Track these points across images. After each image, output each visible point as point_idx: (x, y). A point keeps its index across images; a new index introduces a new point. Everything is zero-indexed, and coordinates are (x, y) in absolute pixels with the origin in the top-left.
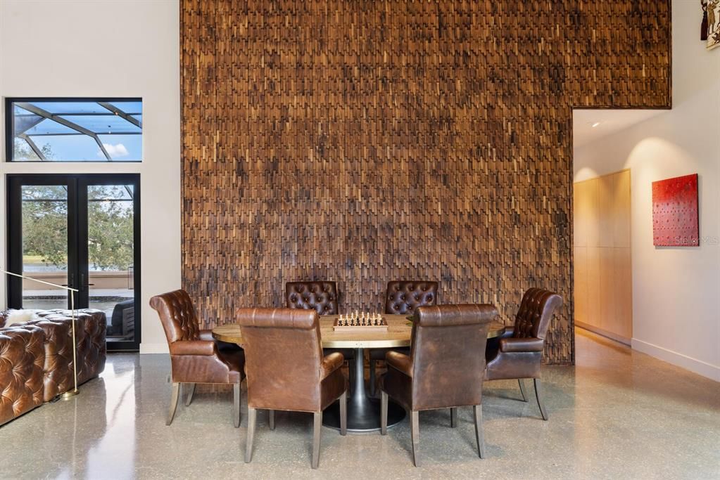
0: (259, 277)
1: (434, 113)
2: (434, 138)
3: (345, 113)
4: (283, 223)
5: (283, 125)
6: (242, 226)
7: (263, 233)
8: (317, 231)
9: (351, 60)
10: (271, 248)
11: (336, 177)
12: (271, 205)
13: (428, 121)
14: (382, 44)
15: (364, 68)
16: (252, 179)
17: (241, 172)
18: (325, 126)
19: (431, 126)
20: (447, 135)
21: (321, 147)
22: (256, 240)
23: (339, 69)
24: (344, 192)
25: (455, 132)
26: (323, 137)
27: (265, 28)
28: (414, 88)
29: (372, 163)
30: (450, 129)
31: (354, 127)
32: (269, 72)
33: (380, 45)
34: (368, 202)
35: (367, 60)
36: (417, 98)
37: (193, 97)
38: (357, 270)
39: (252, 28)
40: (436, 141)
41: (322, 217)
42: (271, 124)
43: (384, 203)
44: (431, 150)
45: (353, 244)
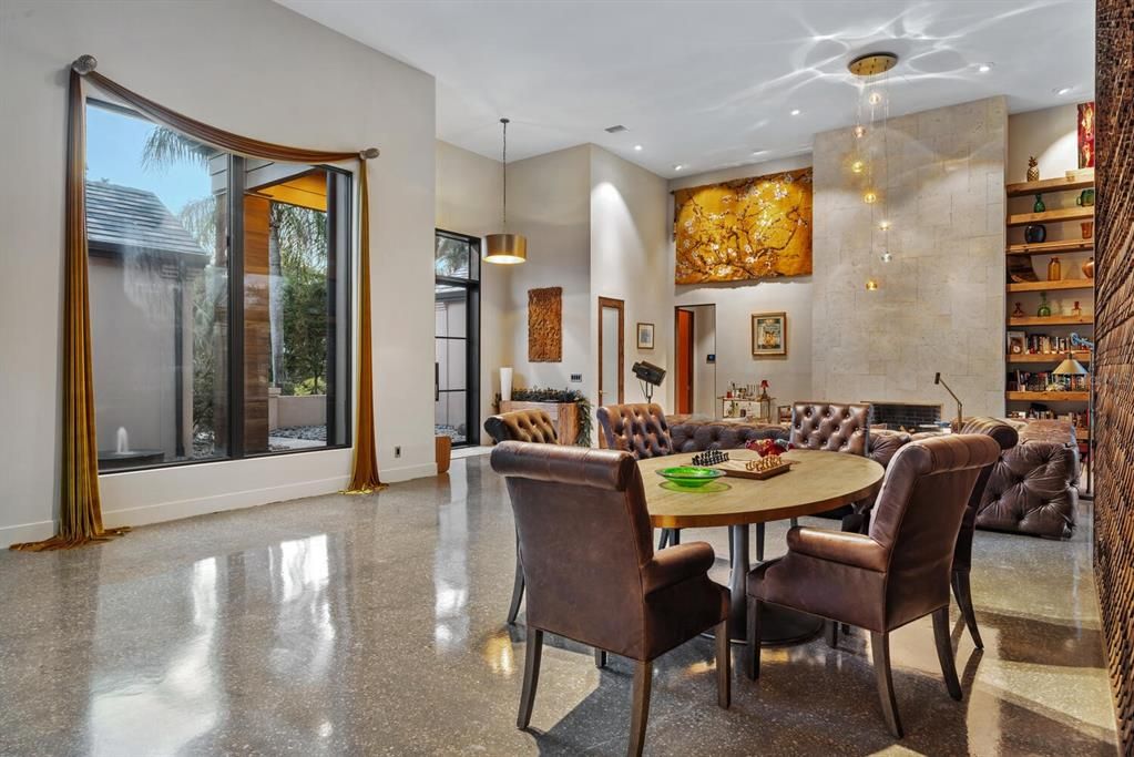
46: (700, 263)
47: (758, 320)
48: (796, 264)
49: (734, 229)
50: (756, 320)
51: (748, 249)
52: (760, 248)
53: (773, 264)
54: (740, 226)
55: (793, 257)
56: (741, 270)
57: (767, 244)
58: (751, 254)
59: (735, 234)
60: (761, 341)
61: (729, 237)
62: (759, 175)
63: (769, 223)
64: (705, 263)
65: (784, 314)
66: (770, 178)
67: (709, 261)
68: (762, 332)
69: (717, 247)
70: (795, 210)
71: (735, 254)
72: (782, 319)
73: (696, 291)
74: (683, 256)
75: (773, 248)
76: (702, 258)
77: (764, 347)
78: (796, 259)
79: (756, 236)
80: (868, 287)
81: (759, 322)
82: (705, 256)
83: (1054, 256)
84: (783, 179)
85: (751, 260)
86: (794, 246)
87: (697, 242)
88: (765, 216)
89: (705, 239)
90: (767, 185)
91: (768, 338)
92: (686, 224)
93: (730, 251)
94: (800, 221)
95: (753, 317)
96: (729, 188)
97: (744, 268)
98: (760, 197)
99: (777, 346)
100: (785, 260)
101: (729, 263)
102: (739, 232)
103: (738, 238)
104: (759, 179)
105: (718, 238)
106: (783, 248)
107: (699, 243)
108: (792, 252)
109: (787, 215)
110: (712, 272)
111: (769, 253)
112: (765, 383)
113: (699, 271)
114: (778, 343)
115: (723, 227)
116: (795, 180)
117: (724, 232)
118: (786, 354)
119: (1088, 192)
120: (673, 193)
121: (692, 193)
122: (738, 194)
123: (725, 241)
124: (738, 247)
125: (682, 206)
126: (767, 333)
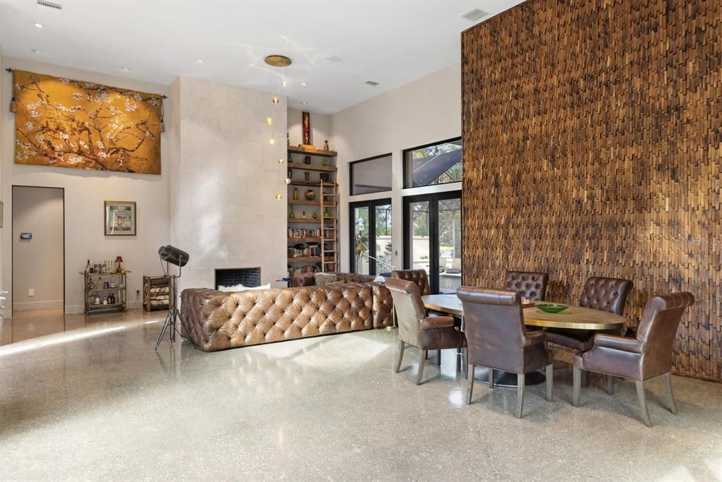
0: (508, 266)
1: (660, 105)
2: (660, 131)
3: (572, 123)
4: (524, 223)
5: (525, 144)
6: (497, 227)
7: (512, 231)
8: (550, 230)
9: (575, 74)
10: (516, 243)
11: (565, 181)
12: (517, 208)
13: (654, 114)
14: (606, 50)
15: (589, 78)
16: (505, 190)
17: (497, 185)
18: (556, 138)
19: (657, 119)
20: (676, 125)
21: (553, 157)
22: (506, 236)
23: (567, 85)
24: (571, 195)
25: (685, 121)
26: (555, 148)
27: (512, 68)
28: (638, 83)
29: (597, 164)
30: (679, 118)
31: (580, 135)
32: (515, 103)
33: (603, 51)
34: (593, 202)
35: (590, 70)
36: (642, 93)
37: (469, 134)
38: (583, 264)
39: (503, 71)
40: (663, 134)
41: (554, 217)
42: (516, 144)
43: (608, 202)
44: (657, 144)
45: (579, 241)
46: (46, 147)
47: (109, 206)
48: (145, 165)
49: (87, 124)
51: (100, 145)
52: (112, 146)
53: (125, 162)
54: (92, 124)
55: (142, 159)
56: (94, 162)
57: (119, 145)
58: (103, 150)
59: (87, 129)
60: (114, 223)
61: (81, 131)
62: (111, 85)
63: (121, 128)
64: (53, 149)
65: (135, 204)
66: (122, 92)
67: (57, 148)
68: (114, 217)
69: (66, 137)
70: (142, 123)
71: (86, 147)
72: (133, 207)
73: (41, 173)
74: (22, 136)
75: (125, 149)
76: (49, 143)
77: (116, 229)
78: (145, 162)
79: (108, 136)
80: (276, 197)
81: (111, 208)
82: (54, 143)
83: (296, 187)
84: (133, 95)
85: (103, 155)
86: (143, 151)
87: (43, 128)
88: (117, 122)
89: (52, 126)
90: (118, 96)
91: (120, 222)
92: (29, 107)
93: (81, 143)
94: (148, 134)
95: (105, 204)
96: (81, 87)
97: (95, 160)
98: (112, 104)
99: (128, 229)
100: (135, 161)
101: (80, 153)
102: (90, 128)
103: (90, 133)
104: (111, 88)
105: (68, 129)
106: (133, 151)
107: (45, 129)
108: (141, 155)
109: (137, 126)
110: (62, 159)
111: (121, 152)
112: (119, 259)
113: (46, 155)
114: (129, 226)
115: (73, 120)
116: (143, 100)
117: (75, 125)
118: (135, 235)
119: (308, 157)
120: (10, 70)
121: (35, 79)
122: (89, 95)
123: (76, 133)
124: (90, 142)
125: (23, 87)
126: (119, 217)
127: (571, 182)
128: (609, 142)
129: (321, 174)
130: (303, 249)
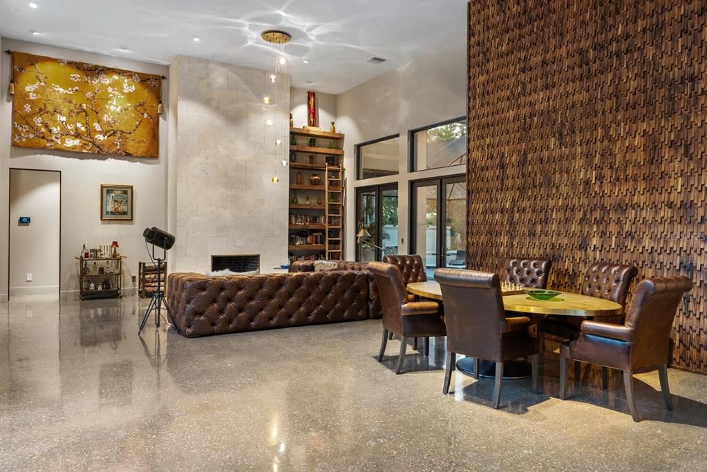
0: (512, 254)
1: (674, 75)
2: (673, 104)
3: (582, 97)
4: (530, 207)
5: (532, 120)
6: (502, 211)
7: (517, 215)
8: (556, 213)
9: (585, 44)
10: (522, 229)
11: (573, 161)
12: (522, 190)
13: (667, 86)
14: (617, 16)
15: (598, 47)
16: (511, 171)
17: (502, 166)
18: (564, 114)
19: (670, 90)
20: (690, 97)
21: (561, 134)
22: (512, 223)
23: (577, 56)
24: (579, 175)
25: (700, 92)
26: (563, 124)
27: (519, 39)
28: (650, 52)
29: (606, 142)
30: (694, 90)
31: (590, 109)
32: (522, 77)
33: (614, 18)
34: (602, 183)
35: (601, 38)
36: (654, 63)
37: (474, 111)
38: (590, 251)
39: (510, 43)
40: (676, 106)
41: (561, 200)
42: (523, 121)
43: (617, 183)
44: (670, 118)
45: (587, 226)
46: (43, 130)
47: (106, 190)
48: (142, 148)
49: (84, 106)
50: (105, 190)
51: (97, 127)
52: (109, 128)
53: (122, 145)
54: (89, 105)
55: (139, 142)
56: (91, 145)
57: (116, 127)
58: (100, 132)
59: (84, 111)
60: (110, 208)
61: (78, 113)
62: (109, 66)
63: (118, 110)
64: (50, 131)
65: (131, 188)
67: (55, 130)
68: (110, 200)
69: (64, 119)
70: (140, 105)
71: (83, 129)
72: (129, 191)
73: (38, 156)
74: (20, 118)
75: (123, 132)
76: (46, 126)
77: (112, 213)
78: (143, 144)
79: (105, 118)
80: (273, 180)
81: (108, 192)
82: (50, 124)
83: (300, 171)
84: (131, 76)
85: (100, 137)
86: (140, 134)
87: (41, 110)
88: (115, 103)
89: (50, 108)
90: (116, 77)
91: (116, 206)
92: (27, 89)
93: (79, 125)
94: (146, 115)
95: (102, 187)
96: (79, 68)
97: (93, 143)
98: (110, 85)
99: (125, 213)
100: (132, 143)
101: (78, 135)
102: (88, 110)
103: (87, 115)
105: (65, 110)
106: (130, 133)
107: (43, 111)
108: (139, 138)
109: (135, 107)
110: (59, 142)
111: (118, 134)
112: (115, 244)
113: (43, 138)
114: (126, 210)
115: (71, 102)
116: (142, 81)
117: (72, 107)
118: (132, 219)
119: (313, 140)
120: (8, 52)
121: (34, 60)
122: (87, 76)
123: (74, 115)
124: (87, 124)
125: (21, 69)
126: (115, 201)
127: (579, 162)
128: (619, 118)
129: (327, 158)
130: (307, 236)
